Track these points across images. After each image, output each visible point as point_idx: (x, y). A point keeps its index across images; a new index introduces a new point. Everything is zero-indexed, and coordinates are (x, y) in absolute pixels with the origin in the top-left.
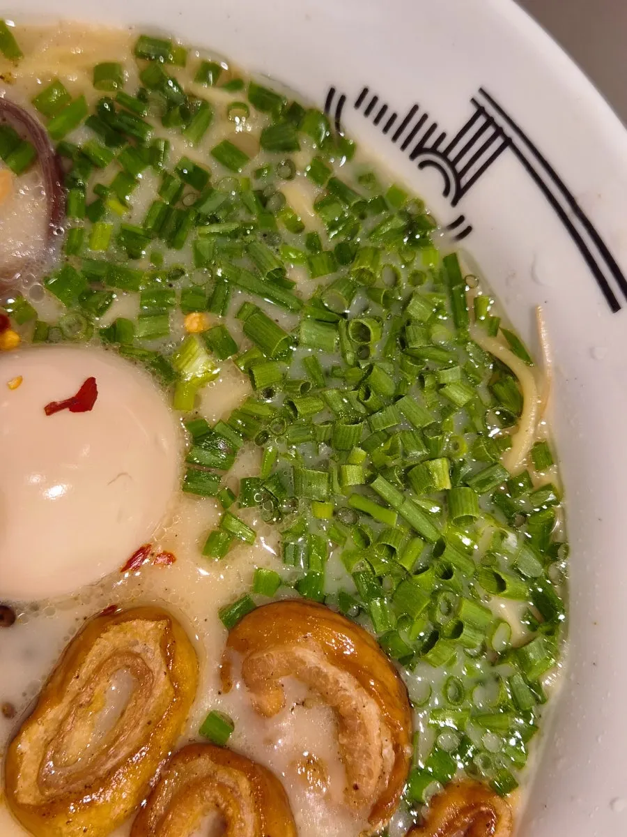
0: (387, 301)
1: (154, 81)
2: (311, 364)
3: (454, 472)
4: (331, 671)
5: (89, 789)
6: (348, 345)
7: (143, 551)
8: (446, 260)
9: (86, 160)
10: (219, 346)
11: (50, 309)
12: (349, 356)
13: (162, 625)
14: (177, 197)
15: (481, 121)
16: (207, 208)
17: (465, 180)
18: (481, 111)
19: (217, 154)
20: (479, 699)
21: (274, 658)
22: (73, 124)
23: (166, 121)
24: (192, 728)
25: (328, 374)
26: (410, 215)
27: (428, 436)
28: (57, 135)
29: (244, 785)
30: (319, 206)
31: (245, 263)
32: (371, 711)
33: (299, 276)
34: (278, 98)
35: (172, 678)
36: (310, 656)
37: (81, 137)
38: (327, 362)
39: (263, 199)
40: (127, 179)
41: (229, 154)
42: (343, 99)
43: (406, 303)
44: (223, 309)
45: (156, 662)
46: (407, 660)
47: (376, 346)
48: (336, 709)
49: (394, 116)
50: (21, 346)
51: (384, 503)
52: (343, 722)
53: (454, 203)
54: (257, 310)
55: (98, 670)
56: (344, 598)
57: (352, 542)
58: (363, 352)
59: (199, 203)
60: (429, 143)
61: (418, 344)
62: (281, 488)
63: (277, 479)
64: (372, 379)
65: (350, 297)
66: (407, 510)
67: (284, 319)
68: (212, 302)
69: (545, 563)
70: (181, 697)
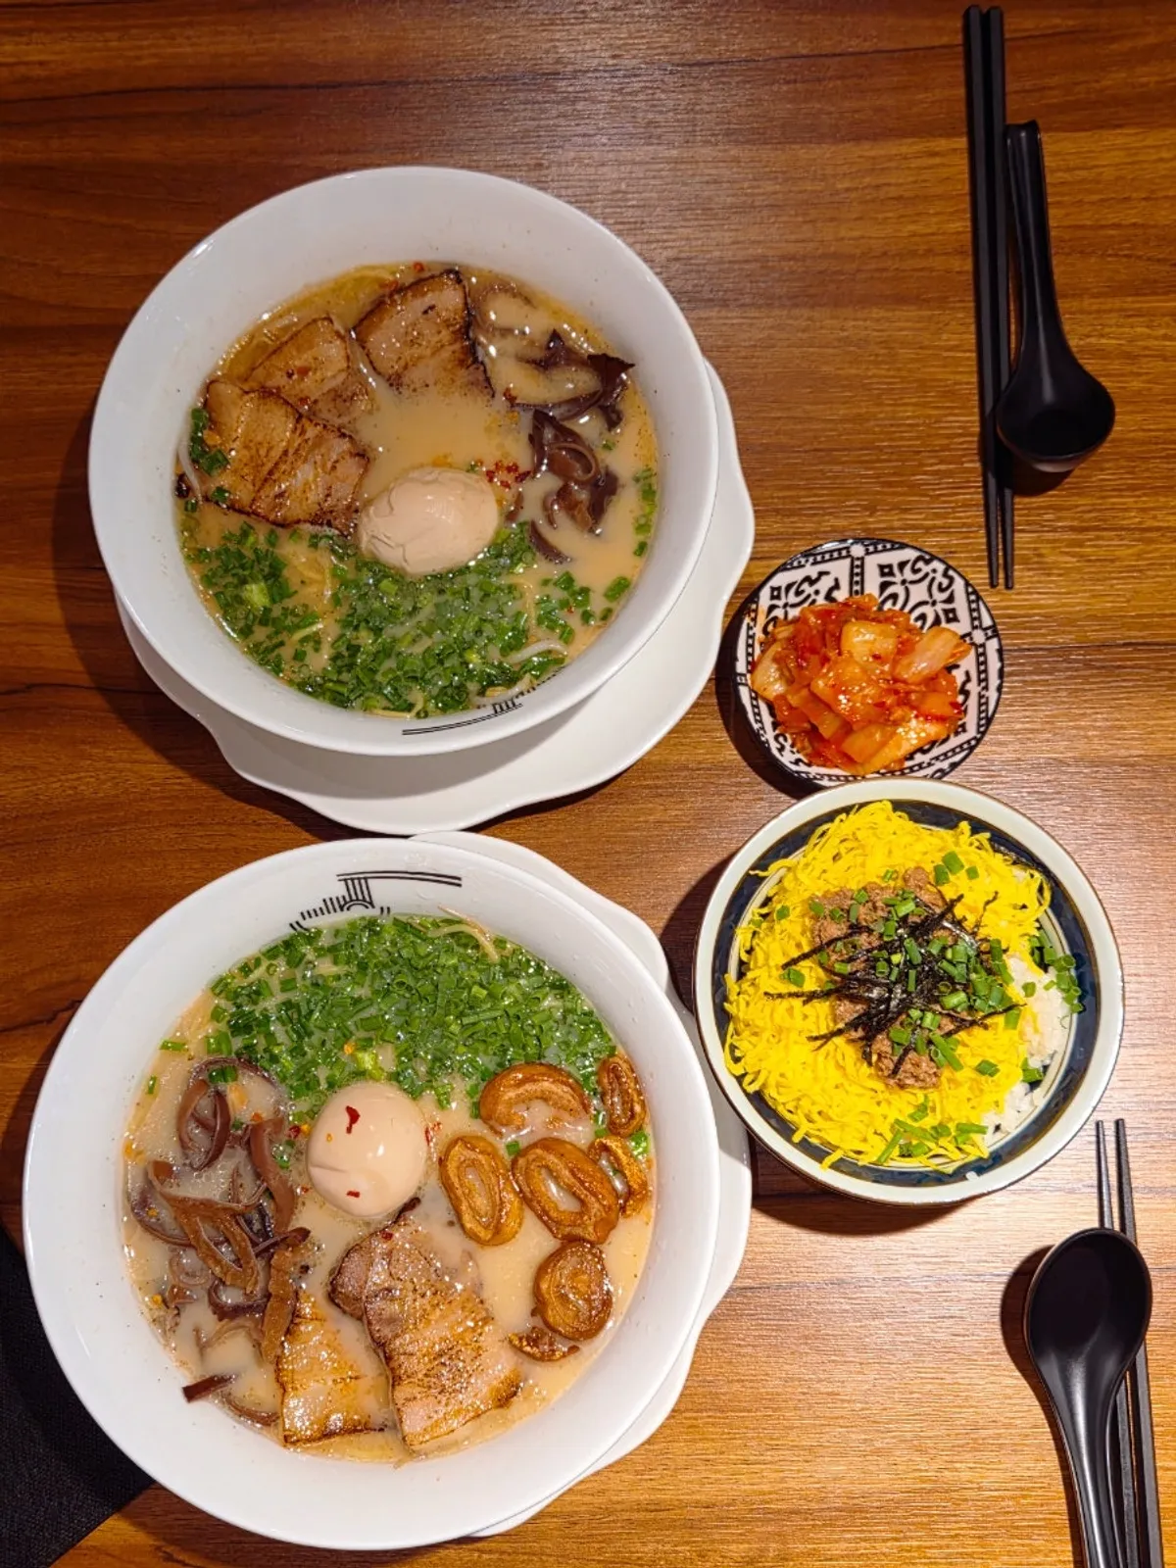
0: (395, 963)
1: (234, 996)
2: (399, 1013)
3: (482, 986)
4: (521, 1090)
5: (501, 1210)
6: (401, 993)
7: (427, 1132)
8: (394, 924)
9: (249, 1048)
10: (365, 1045)
11: (304, 1104)
12: (407, 995)
13: (460, 1143)
14: (291, 1020)
15: (350, 882)
16: (304, 1011)
17: (368, 899)
18: (345, 880)
19: (283, 990)
20: (574, 1040)
21: (501, 1108)
22: (229, 1042)
23: (255, 1003)
24: (508, 1159)
25: (408, 1009)
26: (365, 927)
27: (461, 985)
28: (230, 1052)
29: (539, 1151)
30: (336, 963)
31: (337, 1011)
32: (546, 1085)
33: (360, 992)
34: (276, 947)
35: (481, 1152)
36: (512, 1094)
37: (238, 1043)
38: (402, 1005)
39: (316, 985)
40: (270, 1036)
41: (287, 985)
42: (297, 923)
43: (400, 956)
44: (351, 1033)
45: (472, 1155)
46: (540, 1056)
47: (410, 981)
48: (537, 1098)
49: (321, 909)
50: (312, 1127)
51: (474, 1024)
52: (545, 1098)
53: (373, 907)
54: (361, 1020)
55: (460, 1180)
56: (500, 1065)
57: (481, 1047)
58: (409, 989)
59: (299, 1012)
60: (342, 903)
61: (421, 964)
62: (440, 1060)
63: (435, 1059)
64: (422, 994)
65: (382, 977)
66: (483, 1016)
67: (372, 1011)
68: (346, 1037)
69: (541, 975)
70: (492, 1154)
